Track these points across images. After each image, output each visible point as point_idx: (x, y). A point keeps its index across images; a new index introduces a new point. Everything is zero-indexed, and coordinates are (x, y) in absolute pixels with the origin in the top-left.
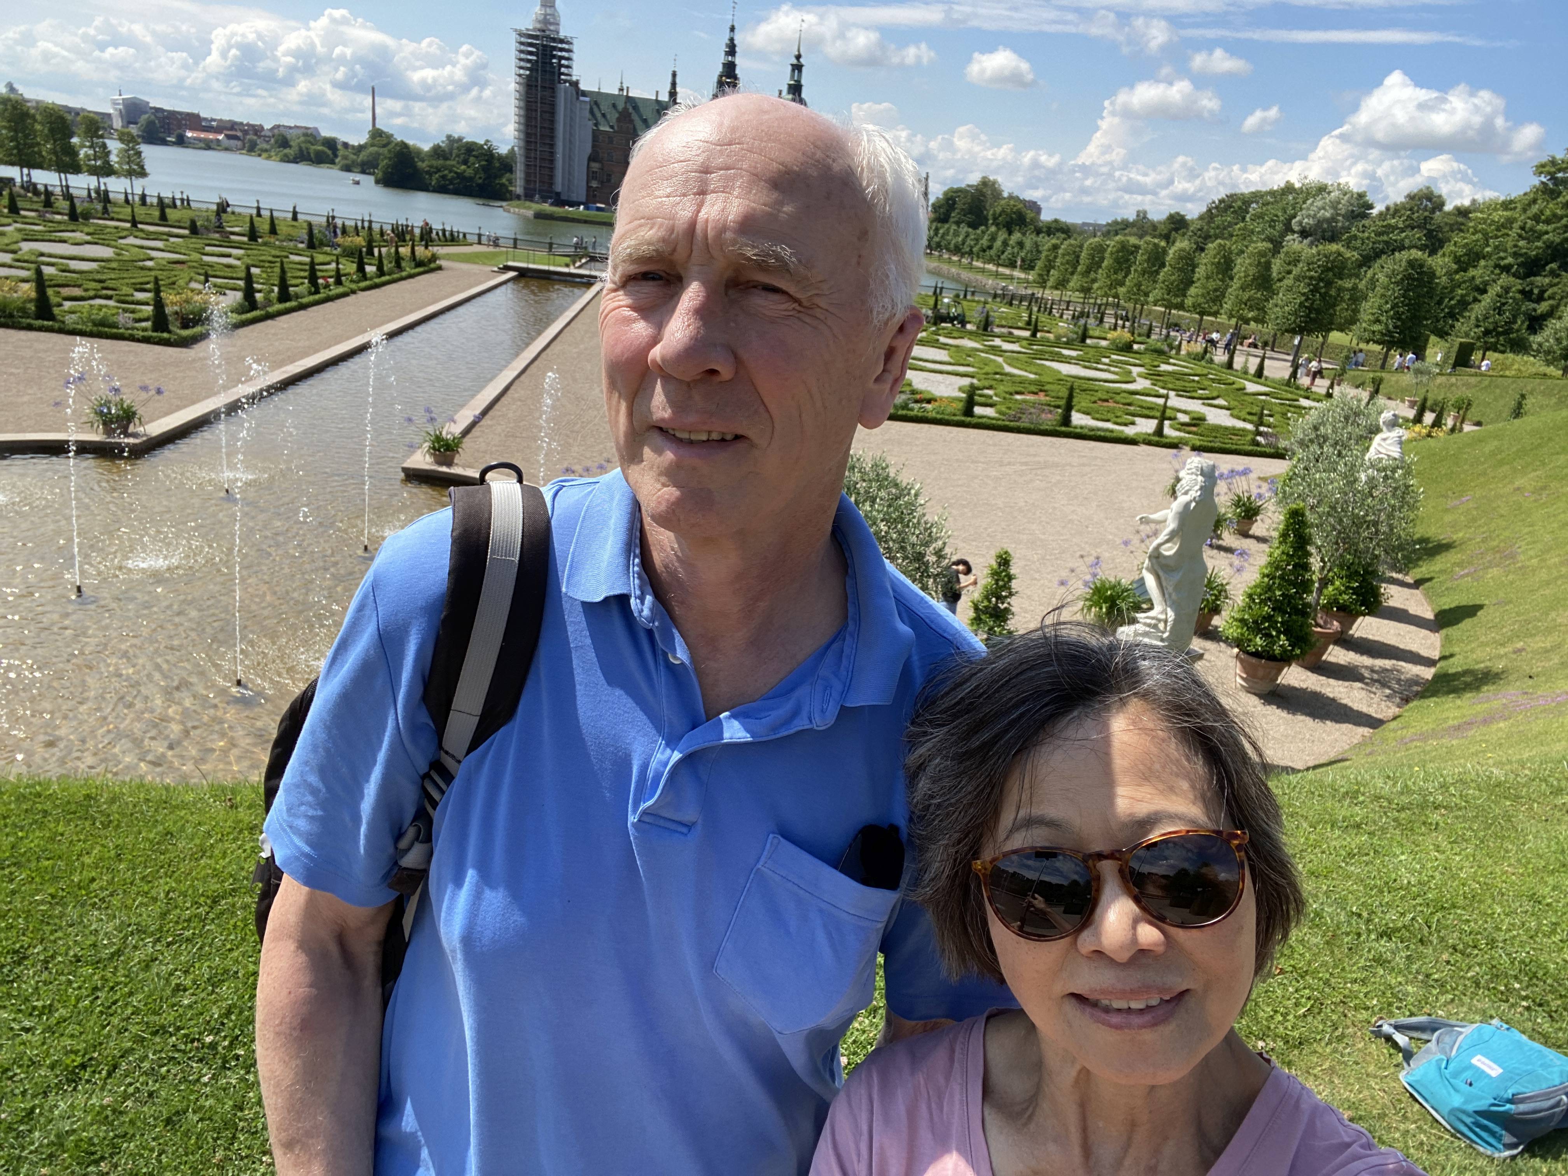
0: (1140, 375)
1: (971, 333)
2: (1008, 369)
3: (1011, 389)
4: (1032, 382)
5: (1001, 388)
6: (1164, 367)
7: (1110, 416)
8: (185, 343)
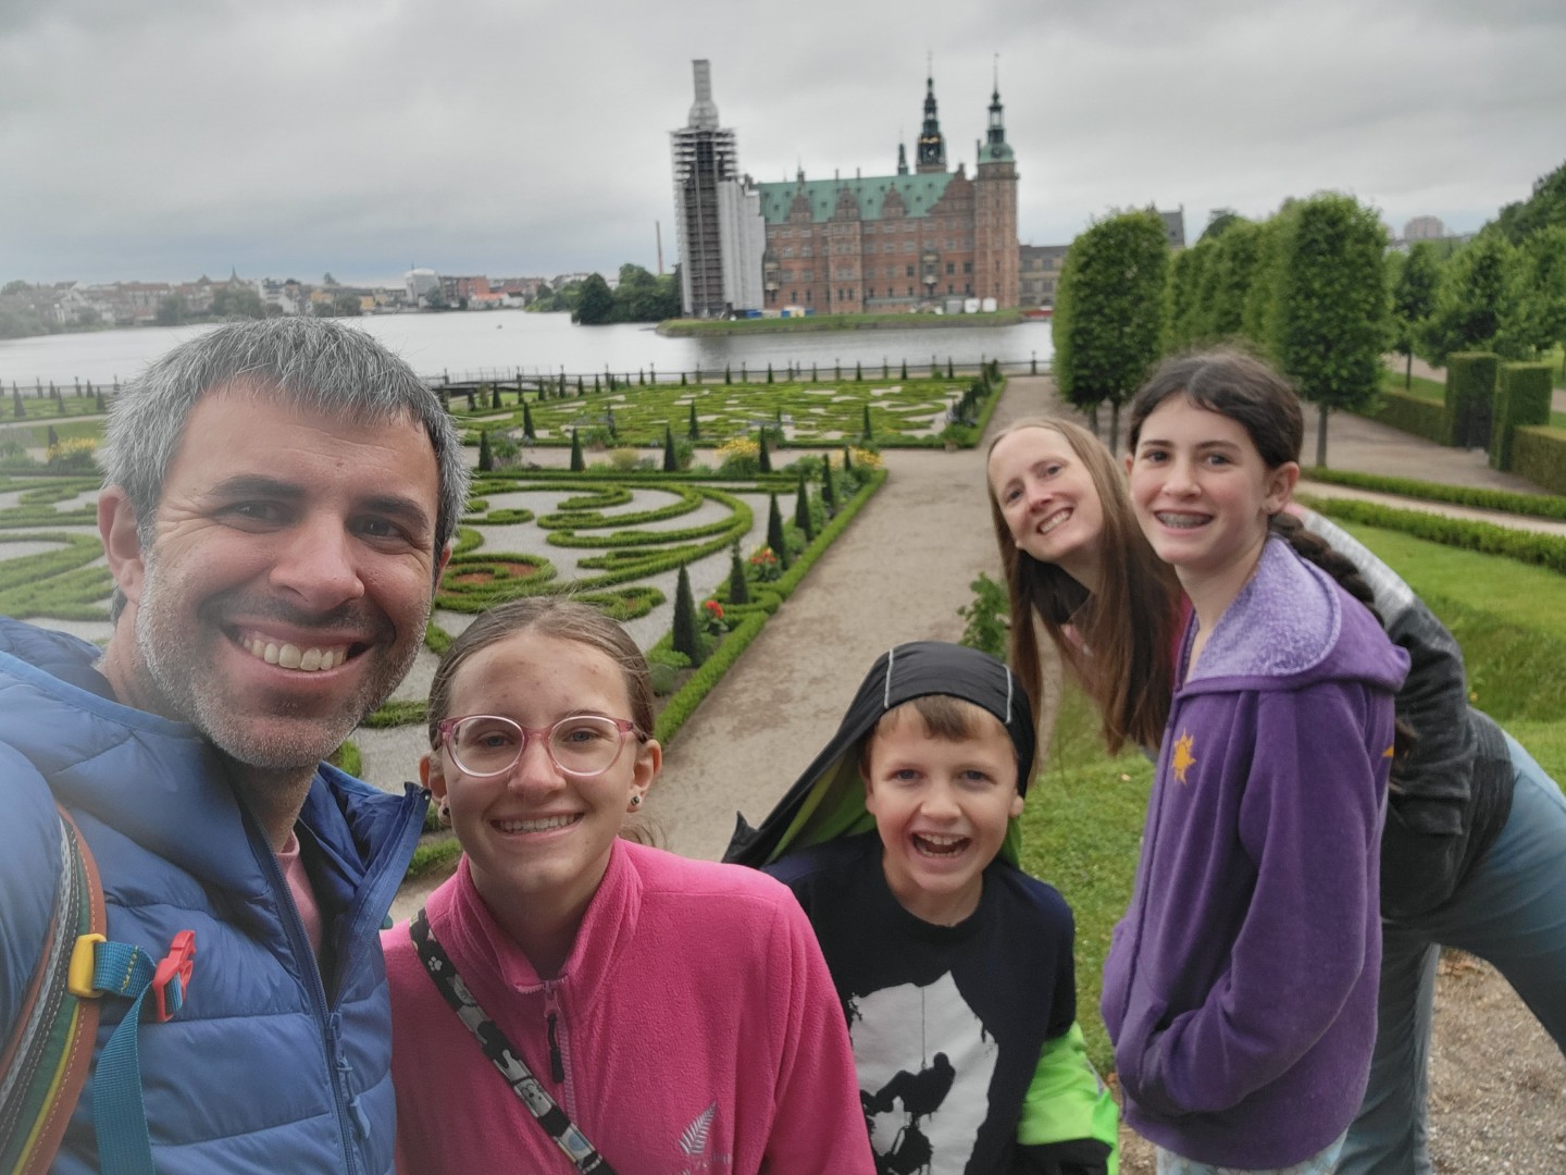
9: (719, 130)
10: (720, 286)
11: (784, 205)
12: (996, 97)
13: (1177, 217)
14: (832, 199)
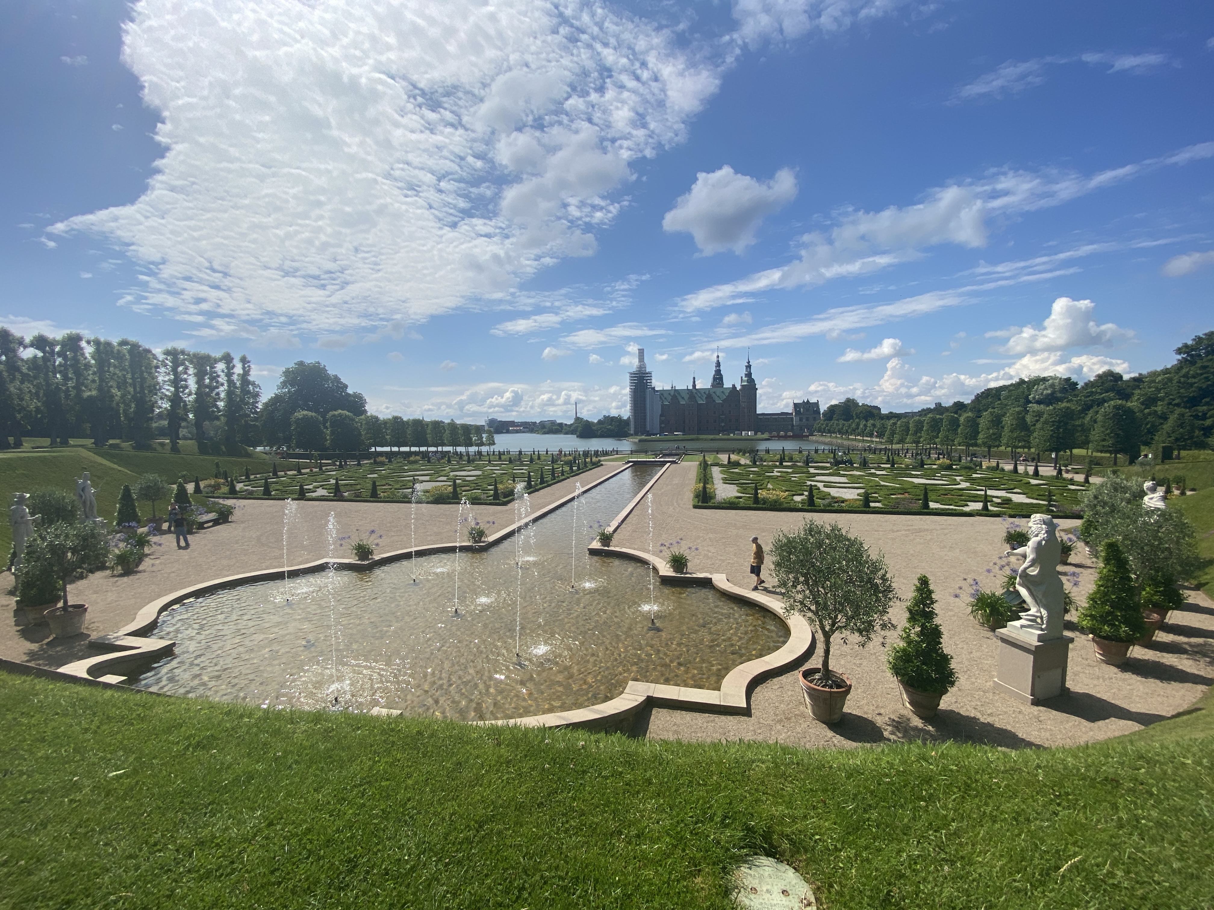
0: (961, 480)
1: (856, 468)
2: (882, 483)
3: (889, 493)
4: (898, 488)
5: (882, 493)
6: (974, 476)
7: (950, 502)
8: (505, 504)
9: (647, 371)
10: (645, 425)
11: (669, 398)
12: (749, 362)
13: (817, 404)
14: (686, 397)
